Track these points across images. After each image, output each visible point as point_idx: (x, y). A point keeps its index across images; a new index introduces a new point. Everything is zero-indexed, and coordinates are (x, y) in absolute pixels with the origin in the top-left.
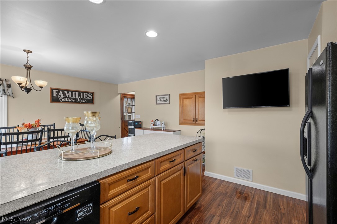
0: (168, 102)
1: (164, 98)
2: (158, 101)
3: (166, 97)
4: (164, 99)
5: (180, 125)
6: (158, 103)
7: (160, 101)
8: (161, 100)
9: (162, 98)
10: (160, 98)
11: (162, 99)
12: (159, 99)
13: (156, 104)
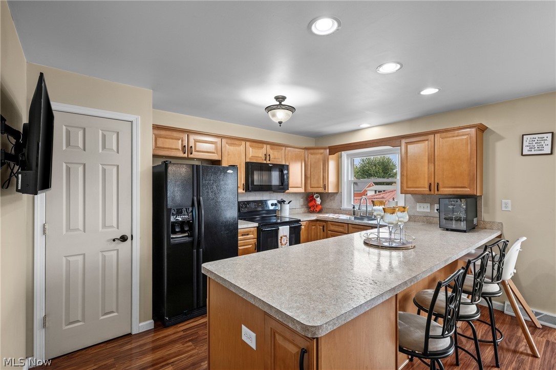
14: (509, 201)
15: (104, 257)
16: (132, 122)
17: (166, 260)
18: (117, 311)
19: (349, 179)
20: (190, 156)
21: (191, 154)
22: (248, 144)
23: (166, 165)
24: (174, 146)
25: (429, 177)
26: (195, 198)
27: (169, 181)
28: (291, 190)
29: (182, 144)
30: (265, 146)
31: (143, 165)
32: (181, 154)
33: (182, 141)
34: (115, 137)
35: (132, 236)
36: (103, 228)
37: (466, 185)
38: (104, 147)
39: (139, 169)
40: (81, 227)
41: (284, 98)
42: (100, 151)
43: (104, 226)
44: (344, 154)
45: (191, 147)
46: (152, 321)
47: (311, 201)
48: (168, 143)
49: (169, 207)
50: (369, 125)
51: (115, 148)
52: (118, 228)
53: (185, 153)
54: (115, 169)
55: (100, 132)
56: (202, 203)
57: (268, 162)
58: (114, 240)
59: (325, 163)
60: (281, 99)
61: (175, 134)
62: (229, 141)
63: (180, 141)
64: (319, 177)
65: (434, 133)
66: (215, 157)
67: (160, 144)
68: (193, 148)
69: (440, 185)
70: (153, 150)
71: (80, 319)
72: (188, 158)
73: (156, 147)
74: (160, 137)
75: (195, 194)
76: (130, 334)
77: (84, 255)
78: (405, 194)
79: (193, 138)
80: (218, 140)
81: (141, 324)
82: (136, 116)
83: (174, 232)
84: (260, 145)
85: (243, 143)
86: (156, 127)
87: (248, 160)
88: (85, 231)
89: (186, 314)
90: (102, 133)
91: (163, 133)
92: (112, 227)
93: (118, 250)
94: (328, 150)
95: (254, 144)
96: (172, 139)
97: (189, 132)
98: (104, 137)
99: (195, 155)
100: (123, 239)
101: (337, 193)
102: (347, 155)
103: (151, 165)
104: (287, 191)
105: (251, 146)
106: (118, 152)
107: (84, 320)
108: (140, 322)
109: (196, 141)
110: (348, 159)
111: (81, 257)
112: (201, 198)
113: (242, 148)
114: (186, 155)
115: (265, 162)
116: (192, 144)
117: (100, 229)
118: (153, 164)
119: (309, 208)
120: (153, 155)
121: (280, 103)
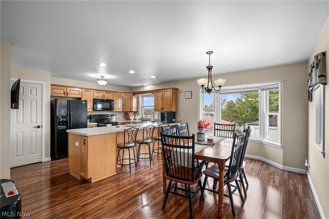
14: (183, 113)
15: (31, 134)
16: (42, 84)
17: (56, 135)
18: (36, 153)
19: (142, 106)
20: (67, 96)
21: (68, 95)
22: (94, 91)
23: (56, 100)
24: (60, 92)
25: (161, 105)
26: (68, 113)
27: (57, 106)
28: (115, 110)
29: (64, 92)
30: (102, 92)
31: (47, 100)
32: (63, 96)
33: (64, 90)
34: (35, 90)
35: (42, 126)
36: (30, 123)
37: (170, 108)
38: (31, 94)
39: (45, 102)
40: (22, 122)
42: (29, 95)
43: (31, 122)
44: (140, 95)
45: (68, 93)
46: (50, 158)
47: (127, 115)
48: (57, 91)
49: (57, 115)
50: (147, 85)
51: (35, 94)
52: (36, 123)
53: (65, 95)
54: (35, 102)
55: (29, 88)
56: (71, 114)
57: (104, 99)
58: (35, 127)
59: (131, 99)
60: (103, 77)
61: (60, 88)
62: (85, 90)
63: (63, 90)
64: (129, 105)
65: (163, 89)
66: (79, 96)
67: (54, 92)
68: (69, 93)
69: (164, 108)
70: (51, 94)
71: (21, 155)
72: (66, 97)
73: (52, 93)
74: (54, 88)
75: (68, 111)
76: (41, 162)
77: (23, 132)
78: (158, 111)
79: (68, 89)
80: (80, 90)
81: (45, 159)
82: (44, 82)
83: (59, 125)
84: (100, 91)
85: (92, 91)
86: (52, 85)
87: (94, 98)
88: (23, 124)
89: (64, 155)
90: (30, 89)
91: (55, 87)
92: (34, 122)
93: (36, 131)
94: (132, 94)
95: (97, 91)
96: (59, 89)
97: (67, 87)
98: (31, 90)
99: (69, 96)
100: (39, 127)
101: (137, 112)
102: (141, 96)
103: (50, 100)
104: (113, 111)
105: (95, 92)
106: (36, 95)
107: (23, 155)
108: (45, 158)
109: (70, 90)
110: (141, 97)
111: (22, 133)
112: (71, 113)
113: (92, 92)
114: (65, 96)
115: (102, 98)
116: (68, 91)
117: (29, 123)
118: (51, 99)
119: (126, 118)
120: (51, 96)
121: (103, 78)
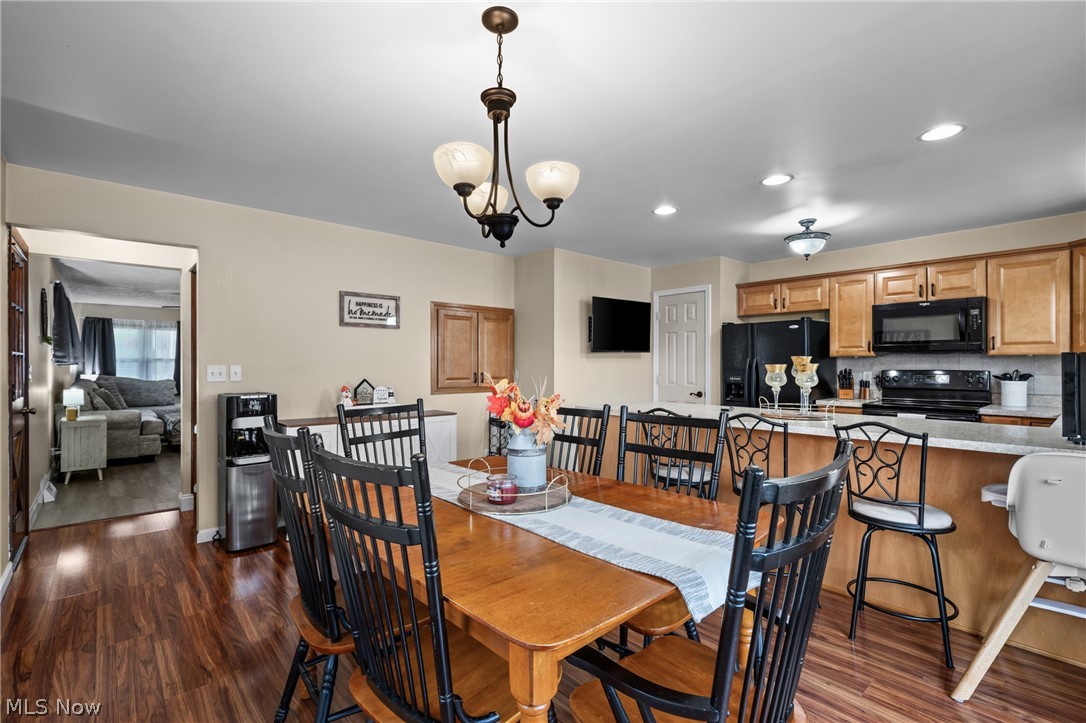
0: (391, 321)
1: (375, 306)
2: (350, 312)
3: (385, 303)
4: (378, 310)
5: (432, 394)
6: (347, 319)
7: (358, 315)
8: (362, 312)
9: (369, 305)
10: (358, 304)
11: (366, 309)
12: (354, 308)
13: (342, 322)
16: (705, 291)
20: (783, 310)
21: (785, 307)
24: (764, 302)
26: (748, 361)
28: (992, 352)
29: (774, 298)
30: (921, 270)
32: (773, 311)
33: (774, 294)
34: (694, 307)
38: (688, 317)
39: (710, 333)
41: (812, 222)
42: (686, 320)
43: (688, 383)
45: (784, 299)
48: (759, 300)
51: (694, 317)
52: (696, 385)
53: (777, 308)
54: (694, 334)
57: (931, 298)
60: (807, 223)
61: (766, 288)
62: (843, 279)
66: (819, 306)
67: (750, 303)
68: (787, 300)
72: (781, 313)
73: (747, 307)
74: (751, 294)
75: (749, 354)
79: (786, 287)
80: (825, 282)
84: (911, 270)
85: (869, 276)
86: (746, 286)
87: (878, 303)
88: (677, 384)
90: (687, 306)
91: (753, 290)
92: (693, 383)
96: (763, 294)
97: (780, 282)
98: (688, 309)
99: (790, 308)
100: (699, 395)
106: (696, 320)
109: (791, 291)
113: (869, 283)
115: (920, 299)
116: (785, 294)
121: (808, 228)
